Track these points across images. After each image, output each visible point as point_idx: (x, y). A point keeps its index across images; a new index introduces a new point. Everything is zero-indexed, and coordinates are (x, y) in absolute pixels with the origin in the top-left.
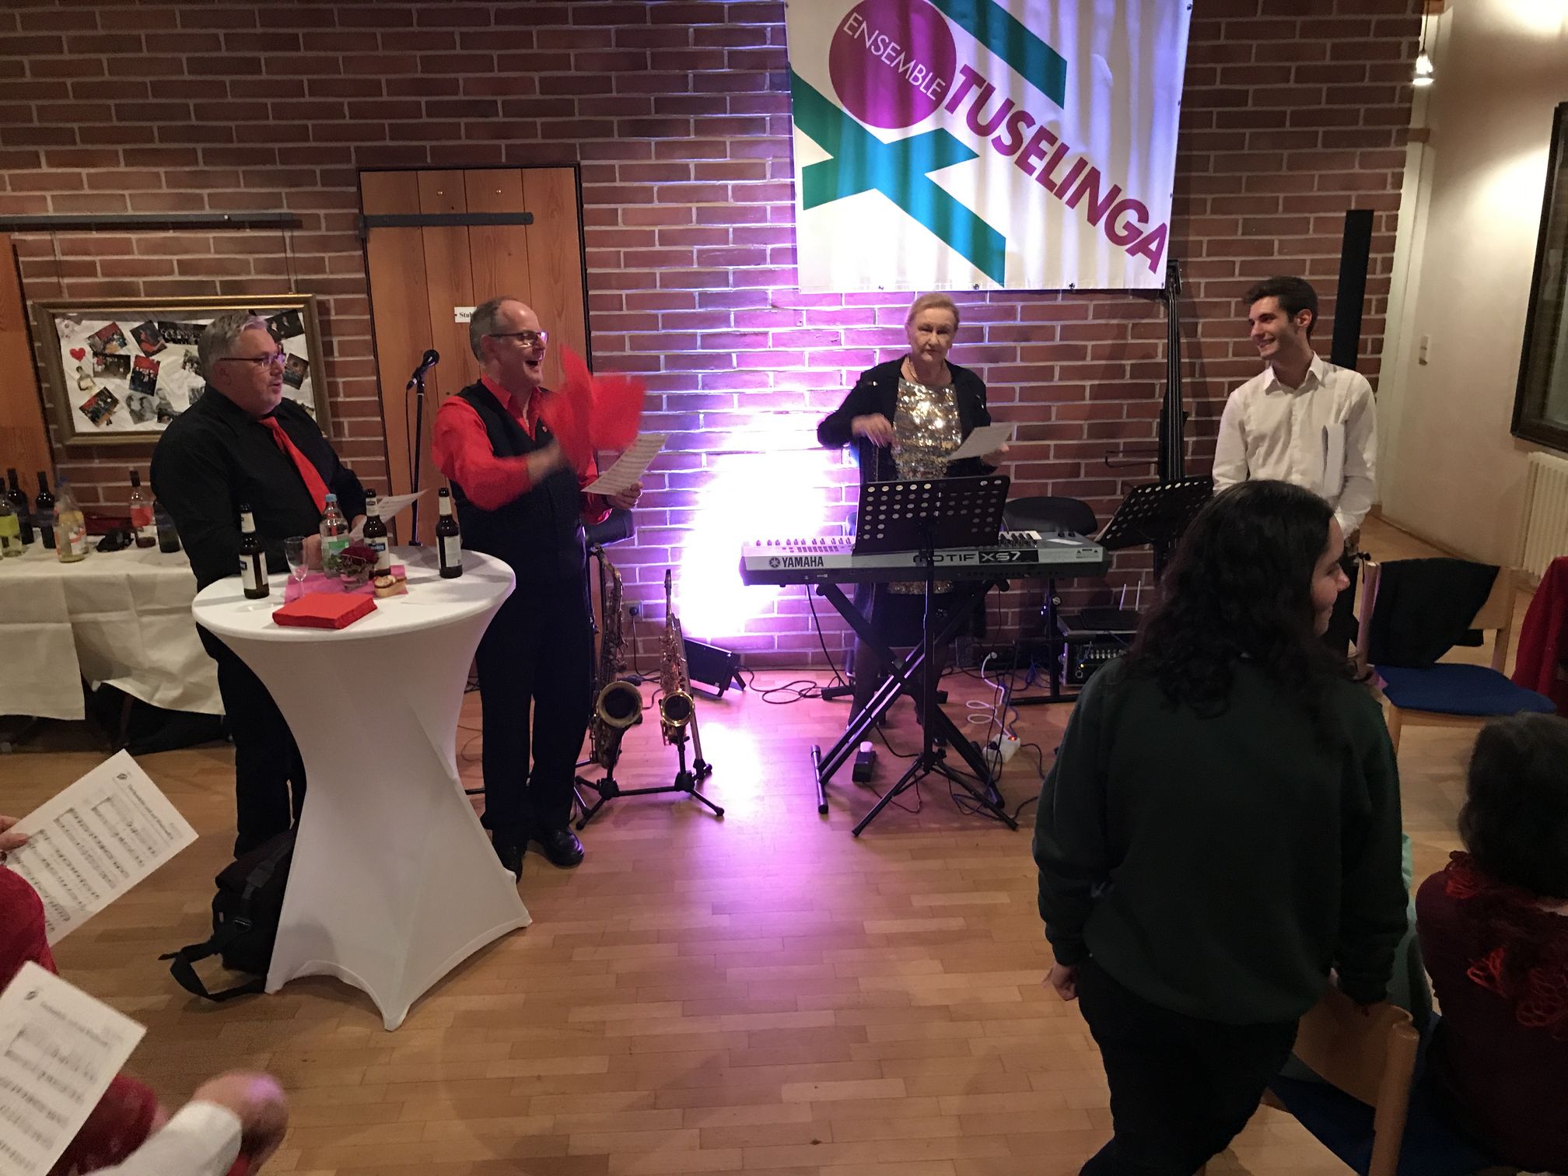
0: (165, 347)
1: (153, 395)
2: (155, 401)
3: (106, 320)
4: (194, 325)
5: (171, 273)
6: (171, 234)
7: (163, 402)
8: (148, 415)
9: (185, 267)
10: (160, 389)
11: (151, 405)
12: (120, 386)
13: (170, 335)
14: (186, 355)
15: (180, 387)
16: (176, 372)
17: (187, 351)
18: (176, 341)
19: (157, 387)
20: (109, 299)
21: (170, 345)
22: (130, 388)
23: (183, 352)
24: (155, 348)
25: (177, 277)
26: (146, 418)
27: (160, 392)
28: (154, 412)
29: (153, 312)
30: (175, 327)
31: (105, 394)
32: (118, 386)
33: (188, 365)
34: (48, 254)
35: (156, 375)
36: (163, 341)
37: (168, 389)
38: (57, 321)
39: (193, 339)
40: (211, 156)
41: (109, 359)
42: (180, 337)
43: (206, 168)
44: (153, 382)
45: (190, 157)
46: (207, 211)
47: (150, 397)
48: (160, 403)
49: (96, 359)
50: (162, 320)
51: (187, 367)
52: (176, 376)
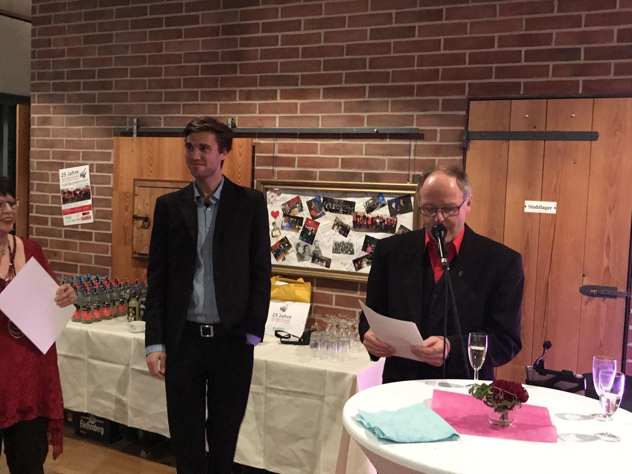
0: (324, 214)
1: (311, 244)
2: (312, 248)
3: (294, 194)
4: (344, 201)
5: (337, 166)
6: (341, 141)
7: (317, 249)
8: (307, 257)
9: (346, 163)
10: (316, 241)
11: (310, 250)
12: (294, 237)
13: (328, 206)
14: (336, 220)
15: (328, 241)
16: (329, 231)
17: (337, 218)
18: (331, 211)
19: (315, 239)
20: (297, 181)
21: (328, 213)
22: (299, 239)
23: (334, 218)
24: (318, 214)
25: (339, 170)
26: (305, 259)
27: (316, 243)
28: (311, 256)
29: (321, 191)
30: (332, 201)
31: (285, 241)
32: (293, 237)
33: (336, 227)
34: (271, 153)
35: (316, 232)
36: (324, 210)
37: (321, 242)
38: (268, 193)
39: (341, 210)
40: (374, 92)
41: (291, 219)
42: (334, 208)
43: (369, 99)
44: (313, 236)
45: (360, 92)
46: (365, 127)
47: (309, 245)
48: (315, 250)
49: (284, 218)
50: (326, 196)
51: (335, 228)
52: (328, 233)
